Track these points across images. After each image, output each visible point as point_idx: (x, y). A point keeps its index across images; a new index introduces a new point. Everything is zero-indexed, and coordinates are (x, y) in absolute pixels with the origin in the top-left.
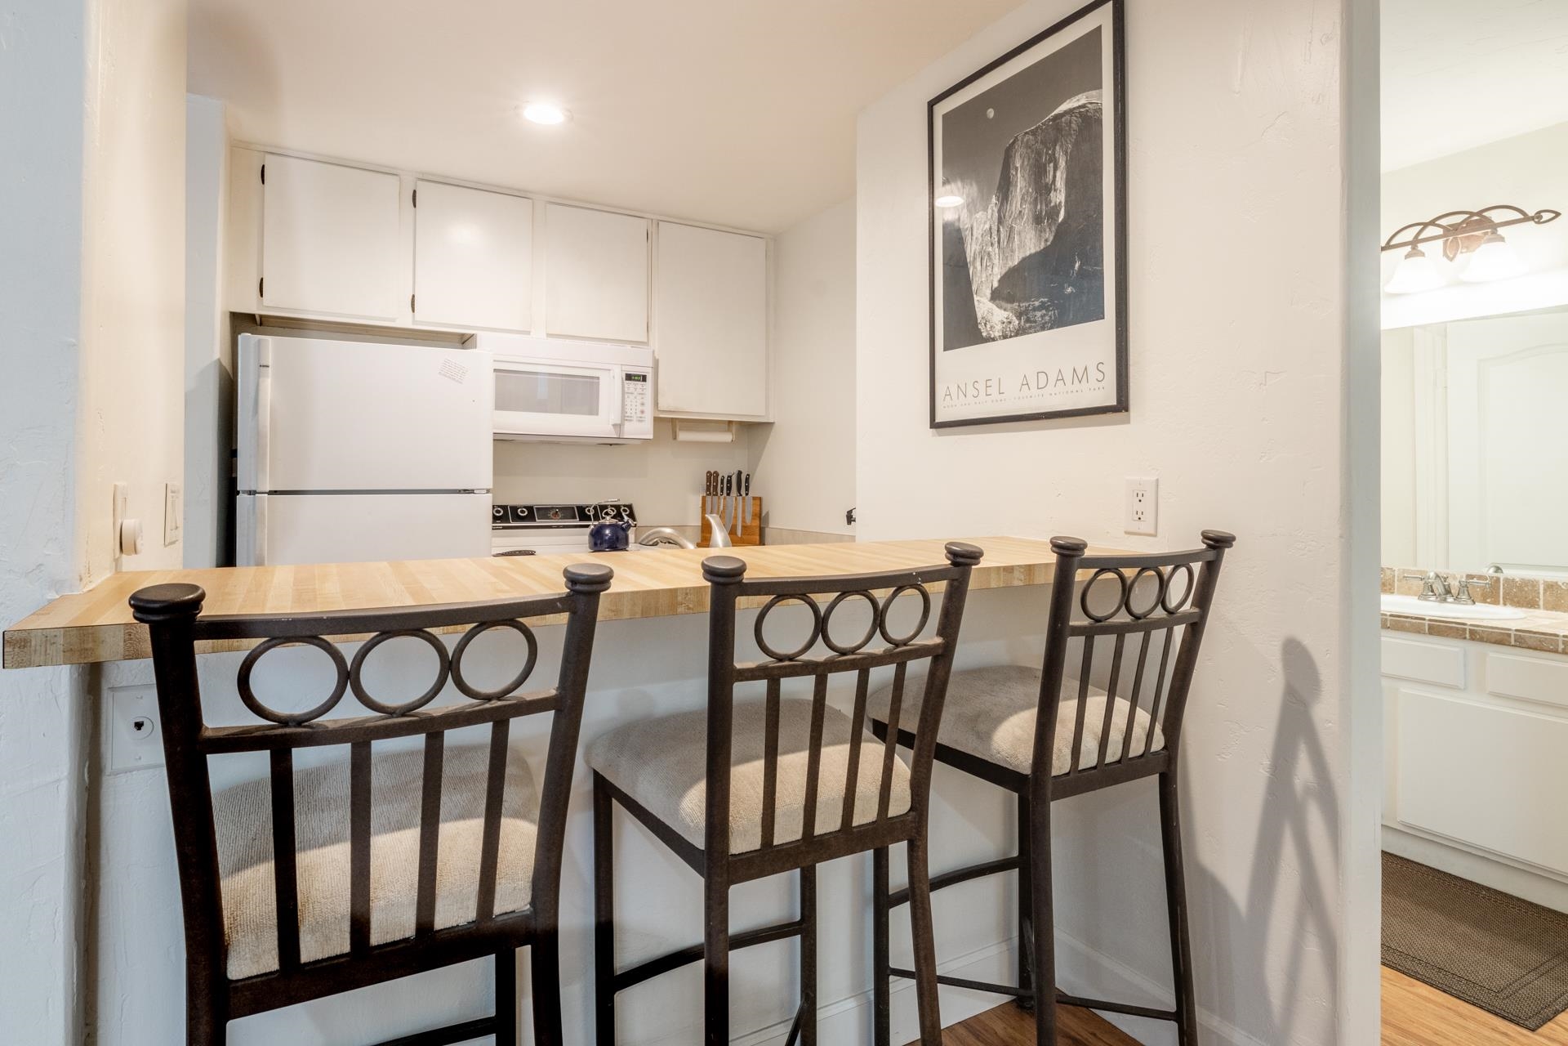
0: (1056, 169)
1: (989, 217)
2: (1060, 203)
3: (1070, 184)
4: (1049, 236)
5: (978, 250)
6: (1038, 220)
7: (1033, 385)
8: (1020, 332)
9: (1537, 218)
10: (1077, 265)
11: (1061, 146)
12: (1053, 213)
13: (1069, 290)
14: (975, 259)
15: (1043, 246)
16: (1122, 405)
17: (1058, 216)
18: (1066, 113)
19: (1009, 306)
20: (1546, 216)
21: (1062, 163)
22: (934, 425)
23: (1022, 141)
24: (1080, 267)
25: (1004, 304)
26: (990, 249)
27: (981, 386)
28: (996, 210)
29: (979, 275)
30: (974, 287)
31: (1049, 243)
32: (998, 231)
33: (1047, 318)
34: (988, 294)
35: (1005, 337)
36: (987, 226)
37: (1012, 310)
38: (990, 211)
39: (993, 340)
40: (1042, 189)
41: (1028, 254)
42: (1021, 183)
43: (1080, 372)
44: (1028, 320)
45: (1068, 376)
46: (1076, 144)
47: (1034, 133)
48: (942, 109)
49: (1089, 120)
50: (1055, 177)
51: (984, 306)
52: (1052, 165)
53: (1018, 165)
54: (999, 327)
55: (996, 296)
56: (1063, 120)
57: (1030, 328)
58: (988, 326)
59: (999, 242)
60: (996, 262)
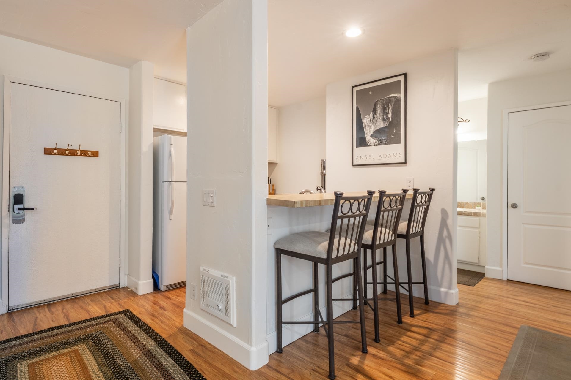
0: (389, 109)
1: (370, 117)
2: (390, 117)
3: (393, 113)
4: (387, 124)
5: (366, 125)
6: (384, 120)
7: (382, 156)
8: (379, 145)
9: (466, 121)
10: (394, 131)
11: (390, 104)
12: (388, 119)
13: (392, 136)
14: (366, 126)
15: (385, 126)
16: (406, 162)
17: (390, 120)
18: (391, 97)
19: (376, 138)
20: (467, 121)
21: (391, 108)
22: (353, 165)
23: (380, 101)
24: (395, 132)
25: (374, 138)
26: (370, 125)
27: (368, 157)
28: (372, 116)
29: (367, 130)
30: (366, 133)
31: (387, 125)
32: (373, 121)
33: (386, 142)
34: (370, 135)
35: (374, 145)
36: (370, 119)
37: (377, 139)
38: (370, 116)
39: (371, 146)
40: (385, 113)
41: (381, 127)
42: (379, 111)
43: (395, 155)
44: (381, 142)
45: (392, 155)
46: (394, 104)
47: (383, 100)
48: (355, 89)
49: (398, 100)
50: (389, 111)
51: (368, 138)
52: (388, 108)
53: (379, 106)
54: (373, 143)
55: (372, 136)
56: (391, 98)
57: (382, 144)
58: (370, 142)
59: (373, 123)
60: (372, 128)
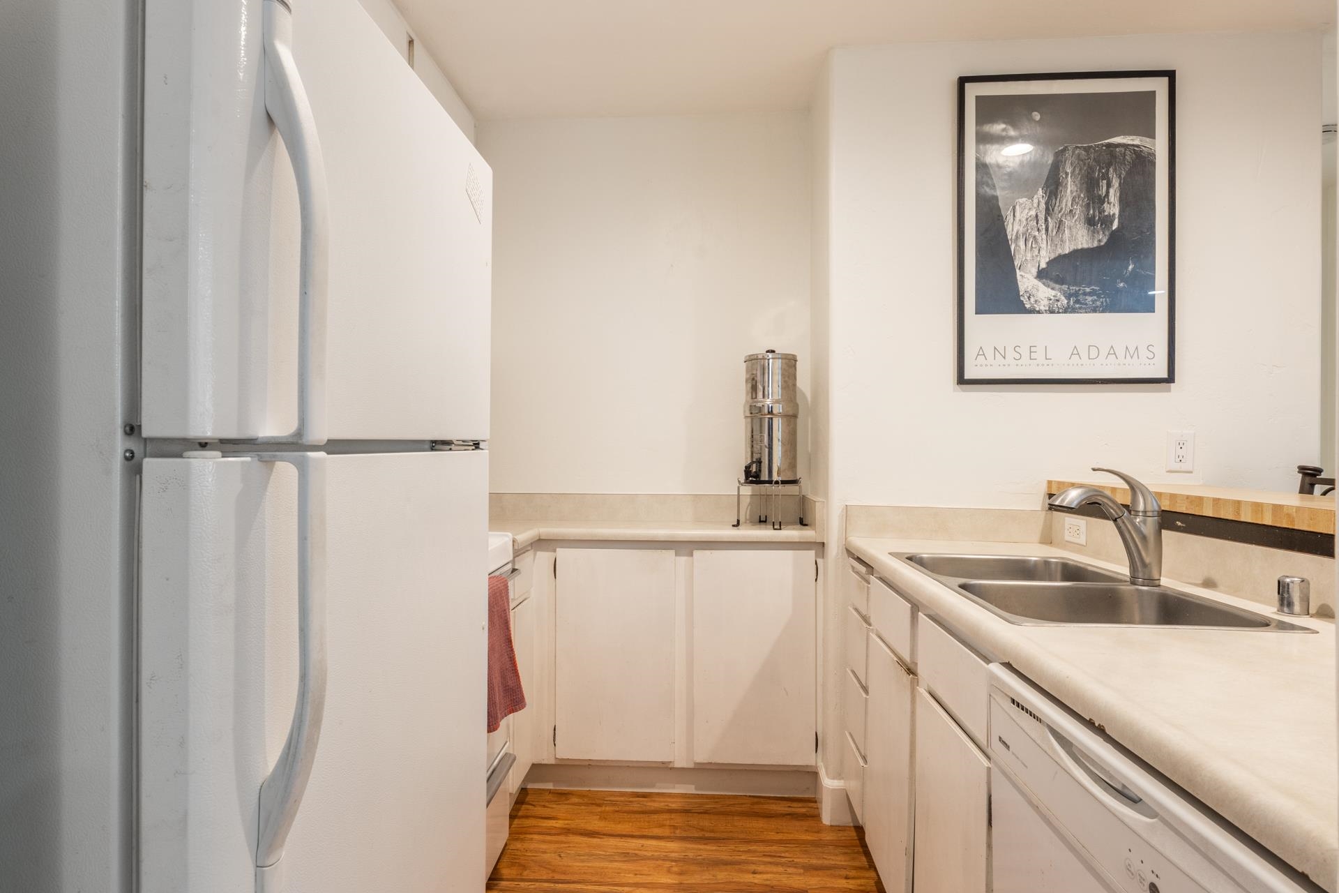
0: (1109, 186)
1: (1035, 205)
2: (1114, 214)
3: (1123, 201)
4: (1103, 238)
5: (1020, 232)
6: (1090, 222)
7: (1084, 354)
8: (1069, 310)
10: (1131, 267)
11: (1115, 170)
12: (1106, 220)
13: (1122, 285)
14: (1017, 237)
15: (1096, 244)
16: (1170, 379)
17: (1112, 225)
18: (1119, 145)
19: (1057, 286)
21: (1116, 183)
22: (962, 380)
23: (1073, 153)
24: (1133, 269)
25: (1052, 284)
26: (1037, 233)
27: (1025, 351)
28: (1043, 201)
29: (1022, 252)
30: (1017, 263)
31: (1102, 244)
32: (1046, 220)
33: (1099, 303)
34: (1034, 272)
35: (1052, 312)
36: (1033, 213)
37: (1060, 290)
38: (1036, 201)
39: (1039, 312)
40: (1094, 199)
41: (1080, 247)
42: (1071, 188)
43: (1132, 350)
44: (1077, 302)
45: (1120, 351)
46: (1129, 173)
47: (1087, 149)
48: (973, 91)
49: (1143, 162)
50: (1108, 192)
51: (1028, 281)
52: (1105, 182)
53: (1069, 171)
54: (1046, 302)
55: (1043, 275)
56: (1117, 149)
57: (1080, 308)
58: (1032, 300)
59: (1047, 230)
60: (1044, 245)
